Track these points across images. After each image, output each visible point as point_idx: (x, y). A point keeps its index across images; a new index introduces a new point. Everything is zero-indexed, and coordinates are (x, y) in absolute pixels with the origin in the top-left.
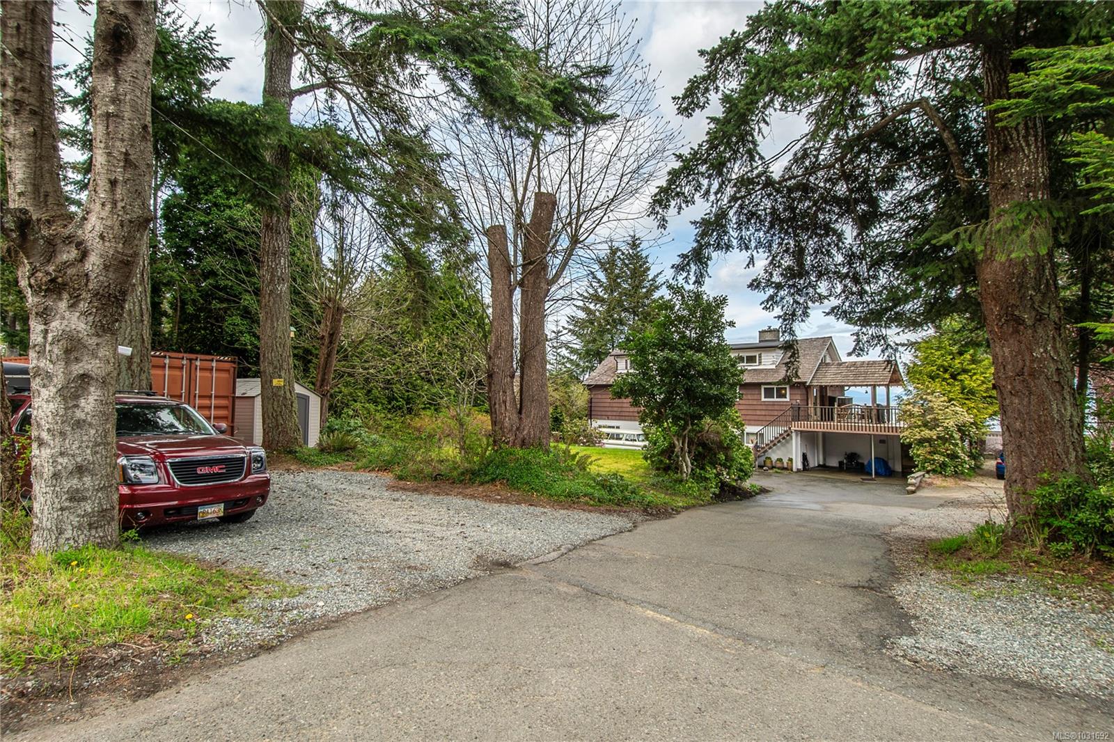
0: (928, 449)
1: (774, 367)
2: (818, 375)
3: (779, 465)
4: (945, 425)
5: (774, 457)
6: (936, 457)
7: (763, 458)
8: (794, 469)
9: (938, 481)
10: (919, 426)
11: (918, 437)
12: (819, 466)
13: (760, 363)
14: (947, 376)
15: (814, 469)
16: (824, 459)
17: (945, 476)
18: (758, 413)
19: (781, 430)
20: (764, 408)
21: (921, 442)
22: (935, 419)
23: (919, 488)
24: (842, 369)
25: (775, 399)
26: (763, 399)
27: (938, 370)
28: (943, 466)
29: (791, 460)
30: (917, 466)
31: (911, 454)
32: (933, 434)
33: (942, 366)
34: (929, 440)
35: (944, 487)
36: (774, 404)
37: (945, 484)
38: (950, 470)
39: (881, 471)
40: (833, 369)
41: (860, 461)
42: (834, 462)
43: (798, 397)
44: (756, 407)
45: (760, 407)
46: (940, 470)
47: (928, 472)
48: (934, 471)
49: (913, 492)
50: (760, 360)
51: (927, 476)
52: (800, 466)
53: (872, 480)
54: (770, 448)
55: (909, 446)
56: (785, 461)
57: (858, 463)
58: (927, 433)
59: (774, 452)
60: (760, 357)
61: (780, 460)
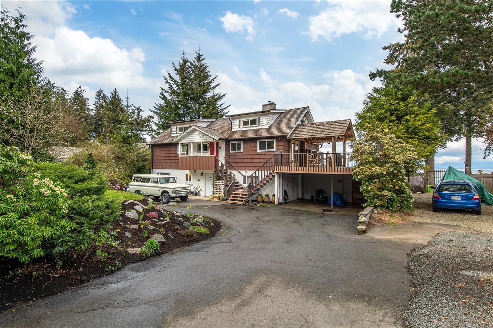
0: (378, 185)
1: (267, 127)
2: (297, 132)
3: (266, 200)
4: (395, 160)
5: (264, 193)
6: (385, 193)
7: (256, 195)
8: (276, 203)
9: (386, 217)
10: (370, 163)
11: (369, 173)
12: (298, 199)
13: (259, 124)
14: (393, 118)
15: (293, 202)
16: (303, 194)
17: (392, 211)
18: (255, 161)
19: (267, 173)
20: (259, 157)
21: (371, 178)
22: (385, 156)
23: (369, 225)
24: (314, 127)
25: (266, 150)
26: (258, 151)
27: (386, 112)
28: (391, 201)
29: (274, 196)
30: (366, 201)
31: (361, 189)
32: (383, 170)
33: (389, 110)
34: (378, 176)
35: (393, 224)
36: (265, 154)
37: (393, 220)
38: (396, 205)
39: (338, 203)
40: (307, 128)
41: (325, 195)
42: (308, 197)
43: (281, 148)
44: (254, 157)
45: (256, 157)
46: (388, 206)
47: (376, 207)
48: (382, 206)
49: (364, 232)
50: (259, 122)
51: (375, 211)
52: (281, 200)
53: (331, 211)
54: (262, 187)
55: (359, 183)
56: (271, 196)
57: (323, 197)
58: (376, 169)
59: (264, 190)
60: (259, 120)
61: (267, 196)
